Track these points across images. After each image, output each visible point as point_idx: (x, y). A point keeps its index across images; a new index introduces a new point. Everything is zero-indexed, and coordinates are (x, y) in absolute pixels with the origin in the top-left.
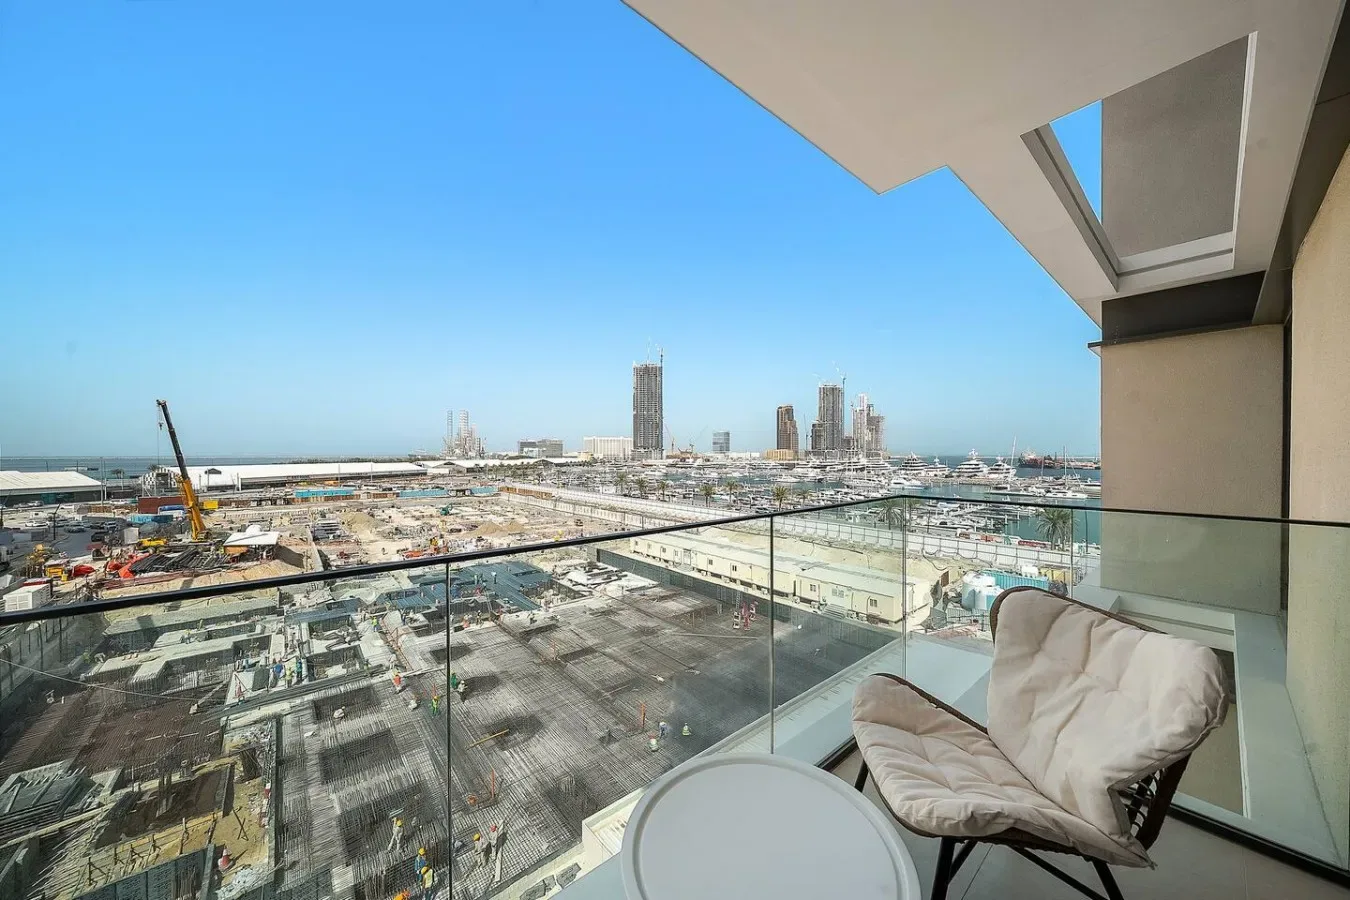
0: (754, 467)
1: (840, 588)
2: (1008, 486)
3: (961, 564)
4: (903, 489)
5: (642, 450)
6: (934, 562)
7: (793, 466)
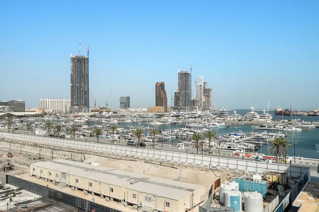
0: (141, 117)
1: (150, 196)
2: (266, 125)
3: (228, 173)
4: (216, 128)
5: (76, 107)
6: (215, 172)
7: (163, 116)
